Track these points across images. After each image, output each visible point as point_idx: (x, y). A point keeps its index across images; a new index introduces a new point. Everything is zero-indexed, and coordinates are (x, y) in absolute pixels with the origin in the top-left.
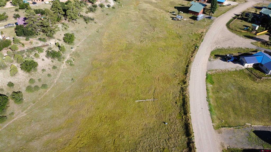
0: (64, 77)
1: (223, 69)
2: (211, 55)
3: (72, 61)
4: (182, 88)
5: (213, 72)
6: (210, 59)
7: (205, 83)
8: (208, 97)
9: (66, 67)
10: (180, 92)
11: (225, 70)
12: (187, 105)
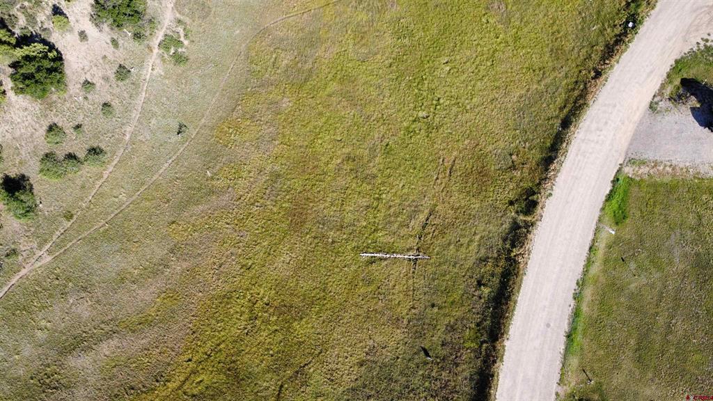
0: (154, 114)
1: (681, 165)
2: (669, 76)
3: (182, 39)
4: (515, 226)
5: (644, 170)
6: (656, 99)
7: (596, 218)
8: (581, 284)
9: (159, 70)
10: (505, 240)
11: (685, 170)
12: (507, 304)
